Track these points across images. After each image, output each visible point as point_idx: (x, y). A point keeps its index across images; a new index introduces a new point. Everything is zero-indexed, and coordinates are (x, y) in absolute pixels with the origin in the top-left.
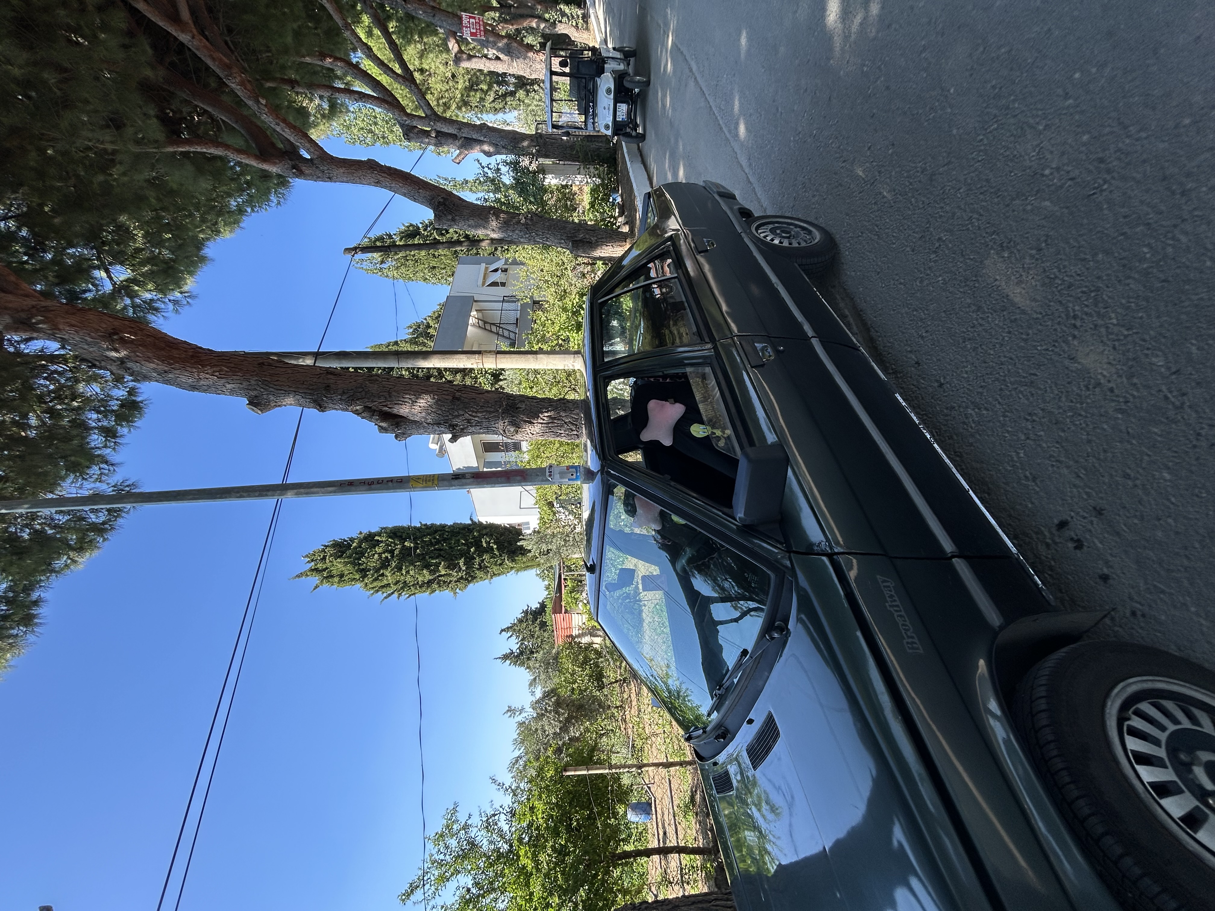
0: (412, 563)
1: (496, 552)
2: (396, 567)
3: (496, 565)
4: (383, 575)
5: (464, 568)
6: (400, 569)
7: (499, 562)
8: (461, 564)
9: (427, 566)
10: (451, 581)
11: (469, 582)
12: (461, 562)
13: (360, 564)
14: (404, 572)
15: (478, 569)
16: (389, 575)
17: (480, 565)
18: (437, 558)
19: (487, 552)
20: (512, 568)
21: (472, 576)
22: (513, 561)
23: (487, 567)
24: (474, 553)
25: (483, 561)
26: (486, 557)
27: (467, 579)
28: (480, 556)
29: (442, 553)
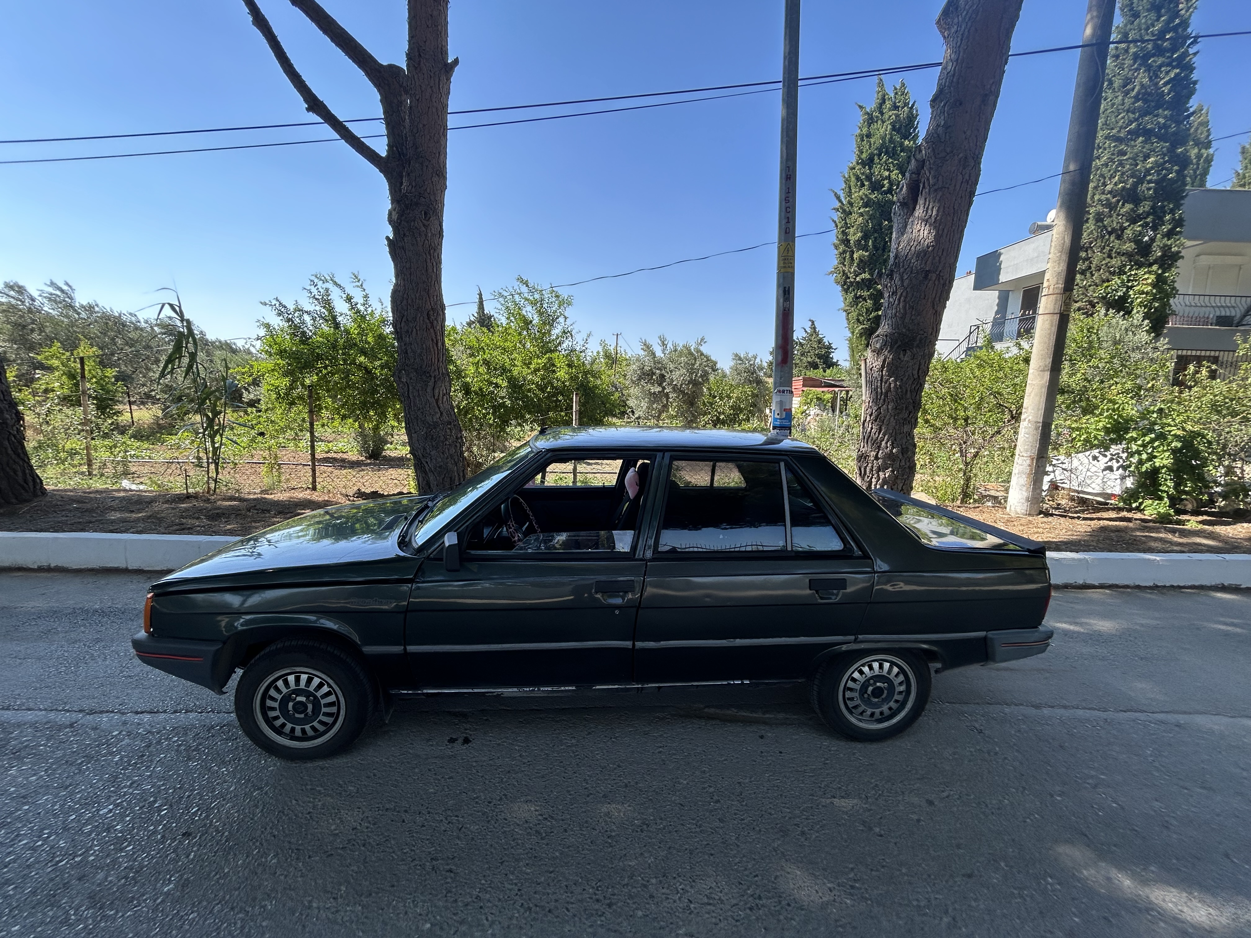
0: (872, 217)
1: (873, 315)
3: (859, 315)
5: (858, 279)
6: (866, 205)
7: (861, 318)
8: (863, 276)
9: (866, 237)
10: (845, 266)
11: (842, 286)
12: (866, 276)
14: (862, 210)
15: (856, 295)
17: (861, 296)
19: (874, 304)
20: (853, 333)
21: (848, 288)
22: (861, 335)
23: (857, 305)
24: (875, 289)
25: (865, 300)
26: (869, 303)
27: (845, 283)
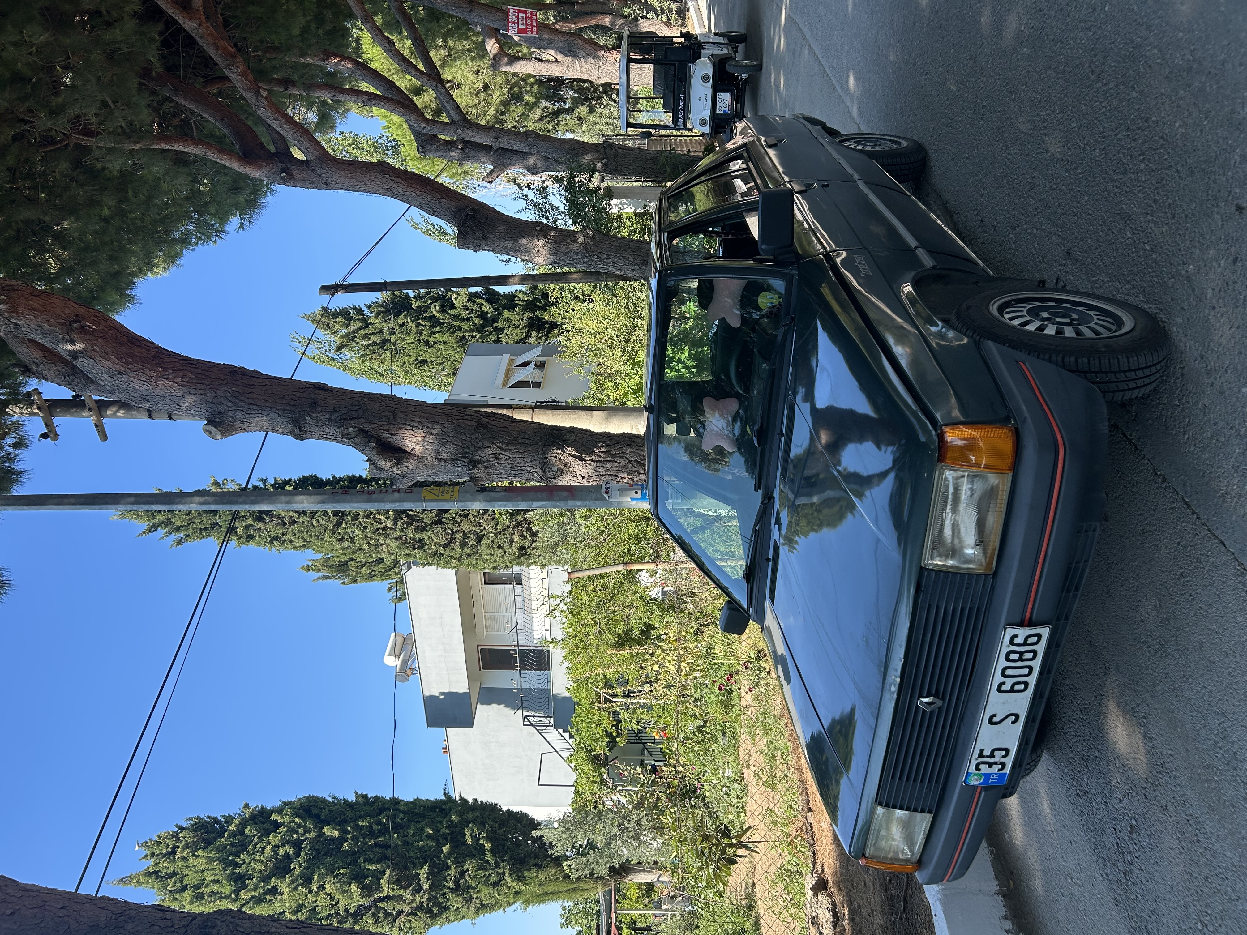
0: (331, 871)
1: (489, 857)
2: (302, 876)
3: (486, 884)
4: (274, 891)
5: (426, 886)
6: (308, 881)
7: (493, 878)
8: (423, 877)
9: (358, 877)
10: (400, 913)
11: (434, 917)
12: (423, 873)
13: (236, 865)
14: (314, 887)
15: (452, 891)
16: (286, 890)
17: (456, 882)
18: (379, 861)
19: (473, 856)
20: (517, 893)
21: (439, 905)
22: (520, 879)
23: (470, 887)
24: (448, 857)
25: (463, 873)
26: (469, 865)
27: (429, 911)
28: (459, 863)
29: (389, 852)
